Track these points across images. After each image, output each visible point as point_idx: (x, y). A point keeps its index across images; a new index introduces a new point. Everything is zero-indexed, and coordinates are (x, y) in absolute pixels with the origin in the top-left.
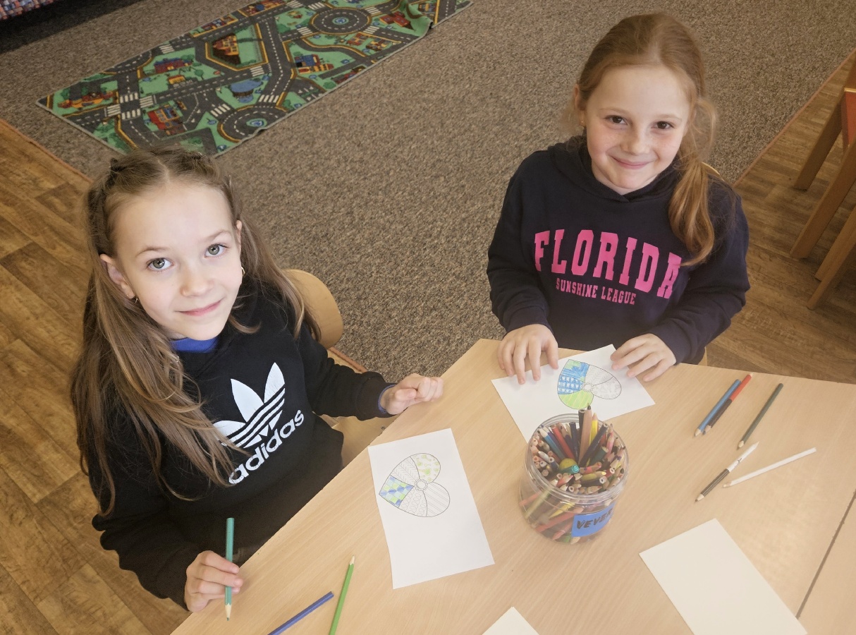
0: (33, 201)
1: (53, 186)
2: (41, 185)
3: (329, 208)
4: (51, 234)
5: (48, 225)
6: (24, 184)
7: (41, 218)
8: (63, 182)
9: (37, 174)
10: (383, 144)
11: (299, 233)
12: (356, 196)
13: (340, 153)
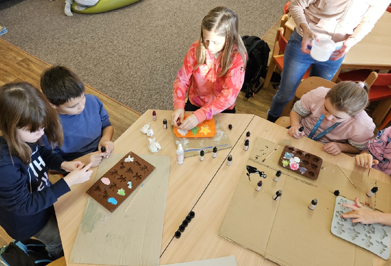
0: (15, 64)
1: (21, 59)
2: (17, 59)
3: (121, 63)
4: (24, 75)
5: (22, 72)
6: (11, 59)
7: (19, 70)
8: (24, 58)
9: (15, 55)
10: (137, 42)
11: (111, 71)
12: (130, 59)
13: (123, 45)
